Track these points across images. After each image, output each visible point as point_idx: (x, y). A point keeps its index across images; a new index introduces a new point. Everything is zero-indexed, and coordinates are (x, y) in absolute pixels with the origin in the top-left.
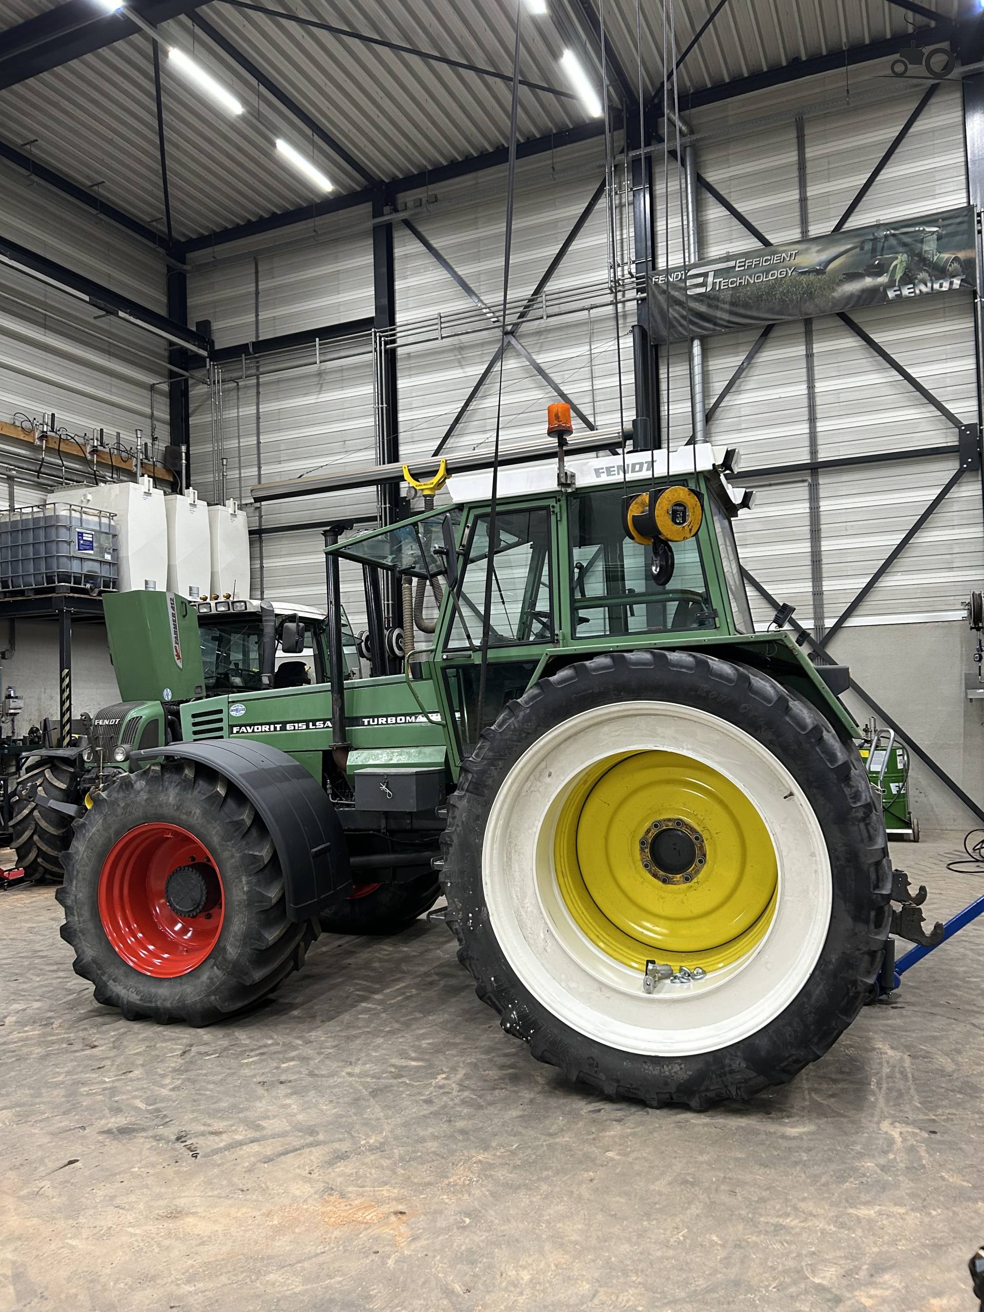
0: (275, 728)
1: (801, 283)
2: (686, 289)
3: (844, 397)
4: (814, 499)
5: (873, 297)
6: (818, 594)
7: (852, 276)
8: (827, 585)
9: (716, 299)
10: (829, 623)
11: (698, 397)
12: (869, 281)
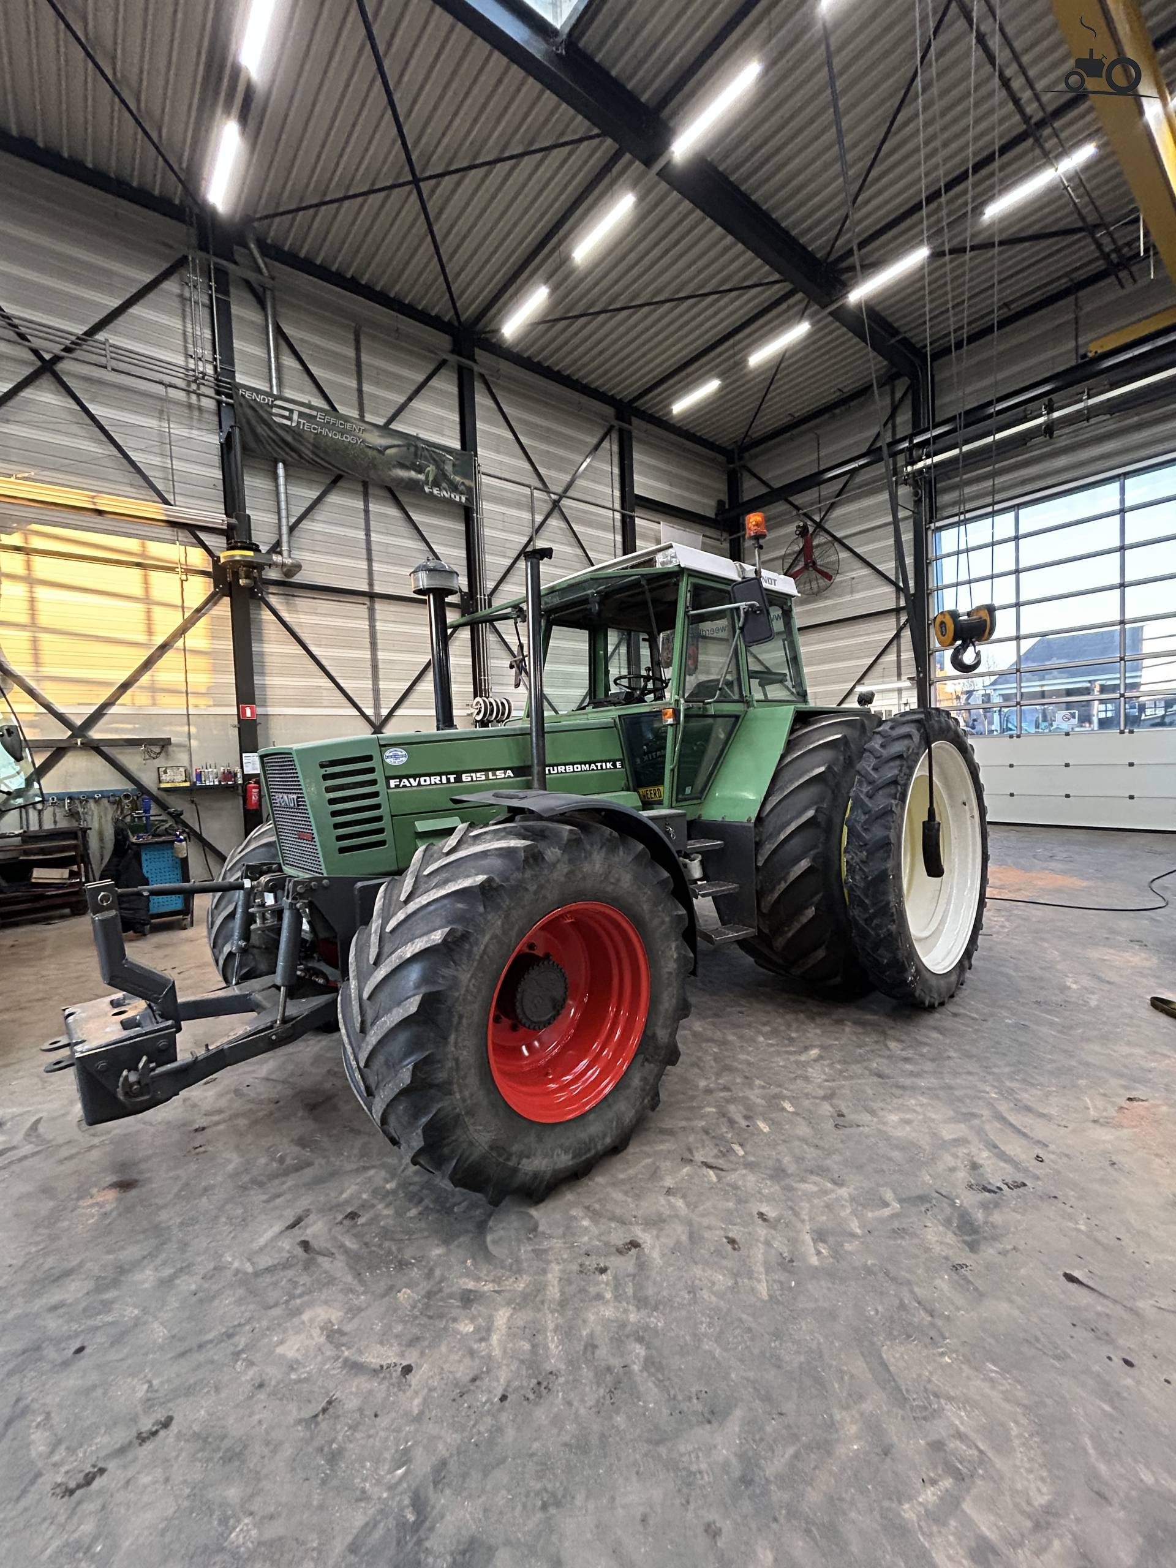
0: (448, 780)
1: (366, 454)
2: (272, 414)
3: (391, 550)
4: (372, 620)
5: (414, 487)
6: (376, 691)
7: (402, 466)
8: (382, 685)
9: (300, 435)
10: (384, 712)
11: (284, 513)
12: (413, 474)
